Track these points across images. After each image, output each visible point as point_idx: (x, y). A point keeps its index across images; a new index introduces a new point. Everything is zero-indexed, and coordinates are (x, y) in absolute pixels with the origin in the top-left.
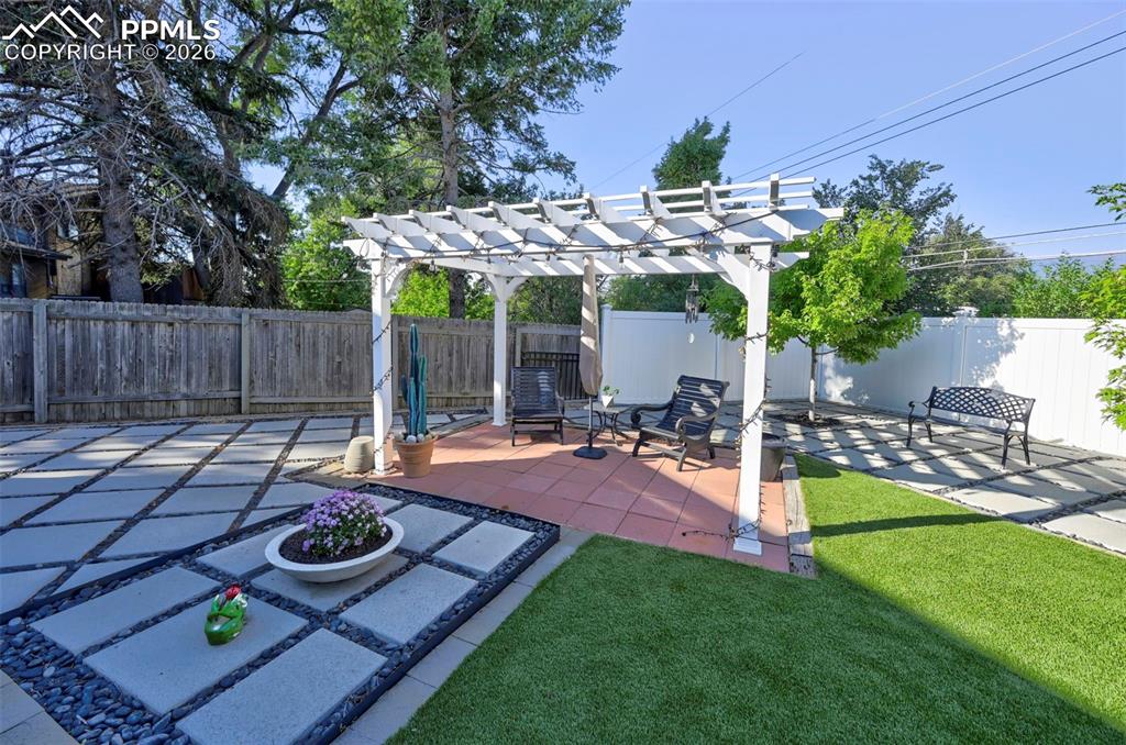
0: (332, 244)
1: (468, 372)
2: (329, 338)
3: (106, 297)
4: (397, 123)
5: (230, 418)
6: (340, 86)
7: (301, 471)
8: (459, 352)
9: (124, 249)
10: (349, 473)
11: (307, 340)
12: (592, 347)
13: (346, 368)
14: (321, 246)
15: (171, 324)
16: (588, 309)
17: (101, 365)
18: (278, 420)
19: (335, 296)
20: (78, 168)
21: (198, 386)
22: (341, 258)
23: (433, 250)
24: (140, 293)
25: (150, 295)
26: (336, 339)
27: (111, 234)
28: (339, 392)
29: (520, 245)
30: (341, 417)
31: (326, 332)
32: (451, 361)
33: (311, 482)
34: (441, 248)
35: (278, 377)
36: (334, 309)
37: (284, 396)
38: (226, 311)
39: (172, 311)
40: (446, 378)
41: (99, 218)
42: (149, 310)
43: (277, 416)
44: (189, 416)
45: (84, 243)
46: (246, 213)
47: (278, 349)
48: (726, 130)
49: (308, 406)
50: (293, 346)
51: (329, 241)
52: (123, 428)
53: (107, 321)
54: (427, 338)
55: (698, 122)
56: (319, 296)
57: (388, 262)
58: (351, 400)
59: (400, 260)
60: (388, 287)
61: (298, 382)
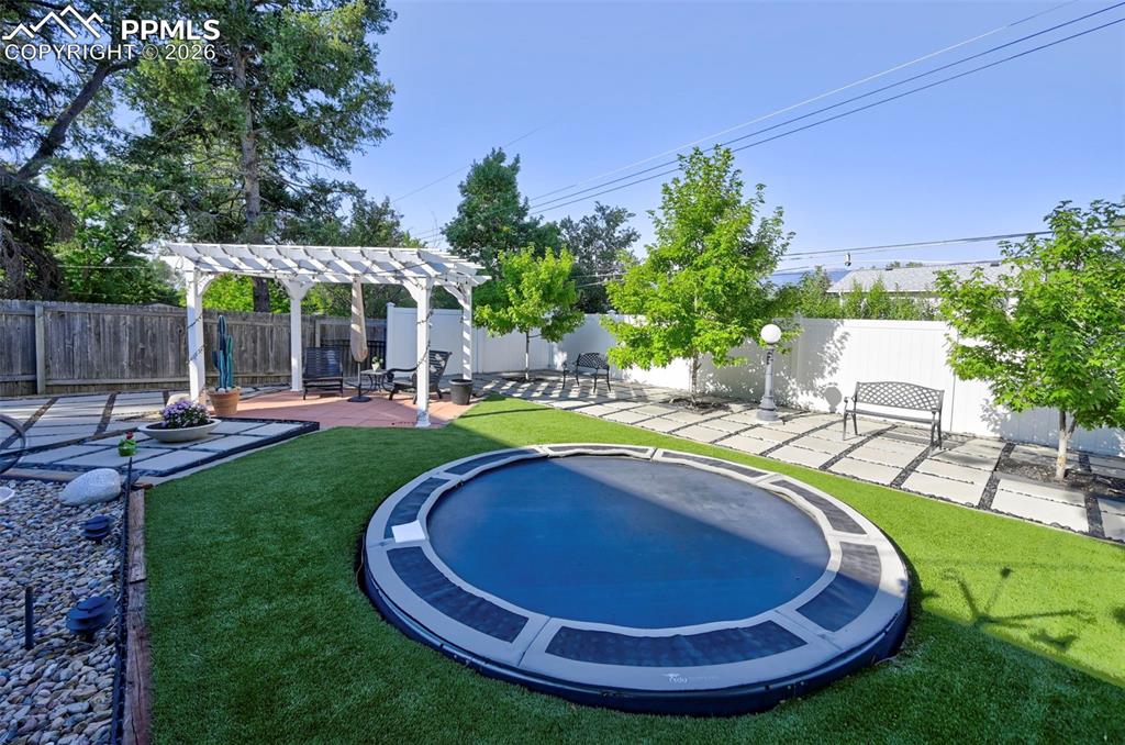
1: (272, 355)
2: (130, 328)
5: (30, 396)
7: (129, 418)
8: (263, 339)
11: (107, 329)
12: (358, 330)
13: (150, 353)
16: (356, 306)
18: (83, 396)
19: (95, 284)
22: (103, 239)
23: (236, 268)
26: (138, 329)
28: (143, 374)
29: (296, 269)
31: (128, 323)
32: (255, 348)
34: (241, 267)
35: (77, 362)
37: (84, 378)
38: (15, 303)
40: (251, 361)
47: (75, 338)
48: (517, 160)
50: (93, 335)
54: (231, 328)
55: (494, 151)
56: (71, 284)
57: (199, 274)
58: (155, 380)
59: (210, 273)
60: (200, 290)
61: (98, 366)
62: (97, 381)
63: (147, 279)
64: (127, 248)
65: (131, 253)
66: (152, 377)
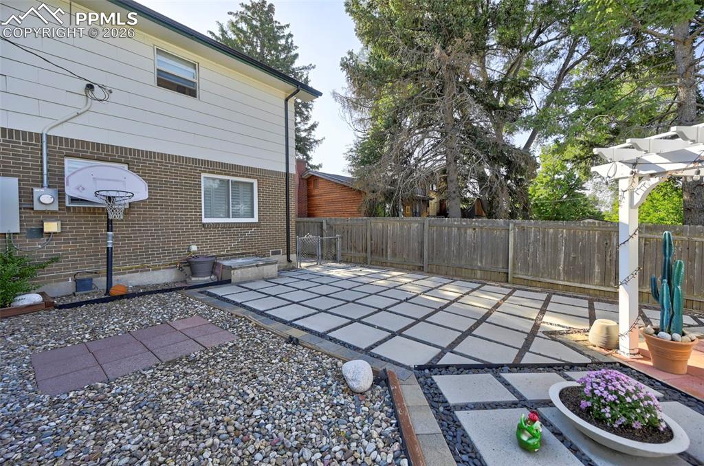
0: (556, 176)
2: (566, 240)
3: (446, 216)
4: (623, 71)
5: (502, 284)
6: (568, 66)
7: (554, 332)
9: (454, 192)
10: (595, 346)
11: (550, 241)
13: (579, 261)
14: (549, 178)
15: (474, 229)
17: (446, 249)
18: (531, 291)
19: (557, 210)
20: (439, 157)
21: (486, 264)
22: (562, 185)
24: (460, 213)
25: (465, 214)
26: (572, 241)
27: (450, 185)
28: (574, 278)
30: (577, 297)
31: (565, 235)
33: (564, 343)
35: (530, 264)
36: (557, 219)
37: (534, 276)
38: (501, 221)
39: (475, 222)
41: (445, 179)
42: (465, 222)
43: (529, 288)
44: (481, 279)
45: (439, 192)
46: (509, 164)
47: (530, 246)
49: (551, 286)
50: (540, 244)
51: (554, 175)
52: (455, 281)
53: (448, 227)
56: (547, 211)
57: (636, 179)
58: (583, 286)
59: (652, 175)
60: (637, 199)
61: (543, 268)
62: (542, 279)
63: (584, 206)
64: (574, 188)
65: (577, 191)
66: (581, 283)
